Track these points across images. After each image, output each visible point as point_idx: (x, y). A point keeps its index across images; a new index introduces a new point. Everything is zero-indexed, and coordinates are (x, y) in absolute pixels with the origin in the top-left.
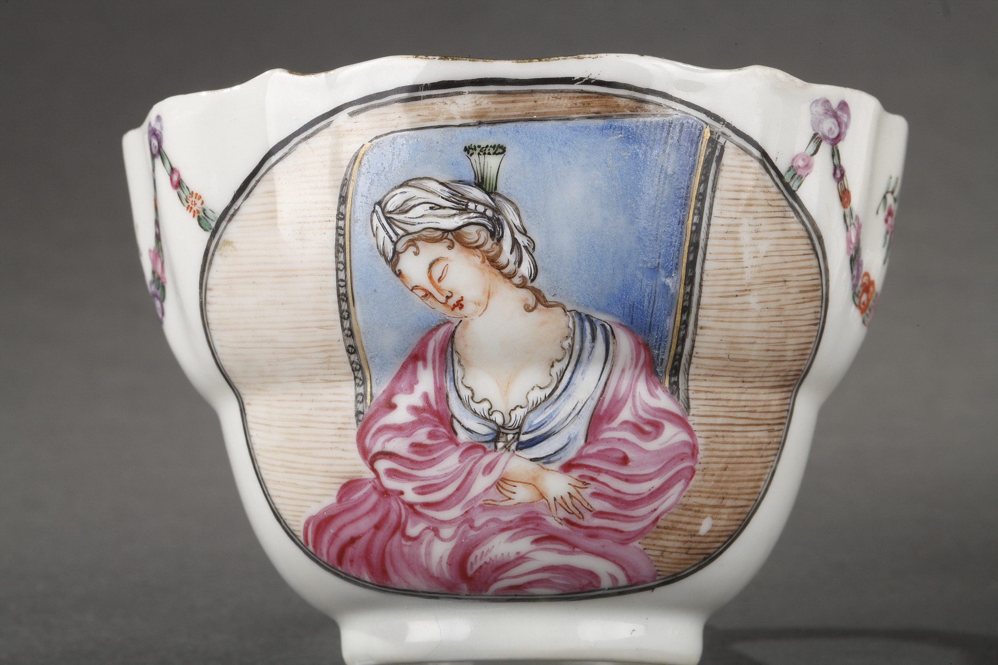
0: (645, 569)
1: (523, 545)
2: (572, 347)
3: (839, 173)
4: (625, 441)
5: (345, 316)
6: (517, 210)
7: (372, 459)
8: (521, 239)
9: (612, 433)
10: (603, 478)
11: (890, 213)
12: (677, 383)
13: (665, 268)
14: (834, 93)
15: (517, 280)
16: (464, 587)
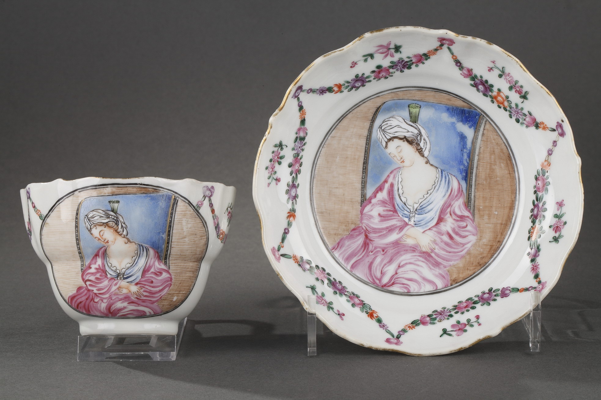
0: (159, 310)
1: (125, 304)
2: (137, 253)
3: (211, 205)
4: (152, 277)
5: (78, 244)
6: (122, 217)
7: (85, 282)
8: (124, 225)
9: (148, 275)
10: (146, 287)
11: (229, 213)
12: (166, 262)
13: (162, 233)
14: (209, 184)
15: (123, 236)
16: (110, 315)
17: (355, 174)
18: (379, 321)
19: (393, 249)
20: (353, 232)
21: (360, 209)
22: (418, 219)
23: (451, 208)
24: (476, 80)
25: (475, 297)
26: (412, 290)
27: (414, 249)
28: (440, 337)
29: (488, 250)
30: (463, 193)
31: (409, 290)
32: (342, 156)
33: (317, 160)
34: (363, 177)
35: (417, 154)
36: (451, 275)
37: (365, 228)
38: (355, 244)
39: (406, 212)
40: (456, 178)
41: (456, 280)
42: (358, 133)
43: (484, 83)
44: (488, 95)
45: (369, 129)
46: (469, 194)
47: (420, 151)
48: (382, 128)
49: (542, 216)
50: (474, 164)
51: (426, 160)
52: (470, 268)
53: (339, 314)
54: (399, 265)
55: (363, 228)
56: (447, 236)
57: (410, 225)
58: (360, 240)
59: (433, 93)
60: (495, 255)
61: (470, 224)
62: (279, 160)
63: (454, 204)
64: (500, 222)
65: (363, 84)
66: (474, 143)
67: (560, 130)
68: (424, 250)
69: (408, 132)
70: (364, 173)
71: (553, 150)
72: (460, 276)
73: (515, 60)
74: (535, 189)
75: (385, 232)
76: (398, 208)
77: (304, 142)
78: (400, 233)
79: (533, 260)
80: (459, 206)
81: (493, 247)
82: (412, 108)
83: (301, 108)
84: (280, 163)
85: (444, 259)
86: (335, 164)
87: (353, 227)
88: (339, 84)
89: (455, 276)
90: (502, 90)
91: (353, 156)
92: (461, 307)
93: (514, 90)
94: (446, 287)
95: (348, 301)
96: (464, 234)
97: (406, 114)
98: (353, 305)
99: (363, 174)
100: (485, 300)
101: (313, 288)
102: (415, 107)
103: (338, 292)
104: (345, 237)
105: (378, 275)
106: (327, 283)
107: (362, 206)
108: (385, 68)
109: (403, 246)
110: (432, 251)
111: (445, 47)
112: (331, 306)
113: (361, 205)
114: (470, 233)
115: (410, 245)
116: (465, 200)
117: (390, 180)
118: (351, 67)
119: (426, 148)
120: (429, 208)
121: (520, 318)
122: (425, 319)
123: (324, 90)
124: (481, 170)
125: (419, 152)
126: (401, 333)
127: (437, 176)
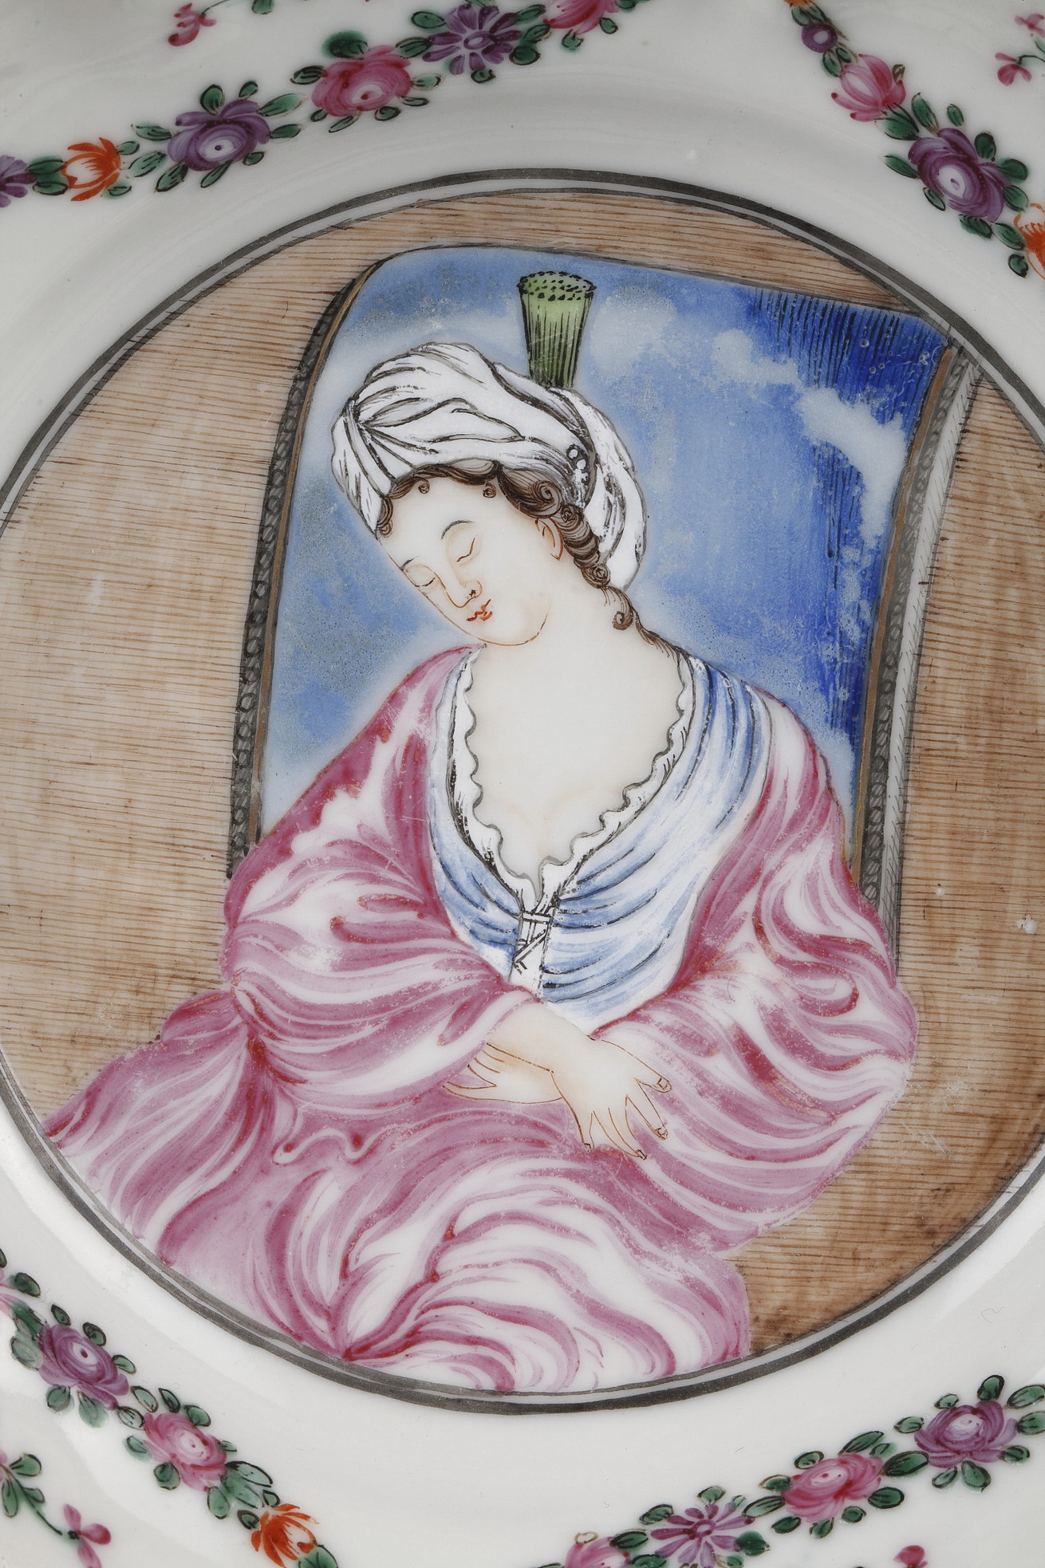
17: (196, 681)
19: (415, 1130)
20: (181, 1026)
21: (224, 892)
22: (565, 957)
23: (761, 894)
24: (924, 133)
25: (898, 1427)
26: (523, 1377)
27: (542, 1136)
29: (976, 1143)
30: (833, 807)
31: (505, 1375)
32: (124, 578)
34: (246, 703)
35: (569, 572)
36: (756, 1292)
37: (249, 1008)
38: (189, 1097)
39: (493, 914)
40: (797, 718)
41: (785, 1319)
42: (218, 440)
43: (971, 150)
44: (995, 228)
45: (285, 418)
46: (868, 812)
47: (585, 556)
48: (365, 415)
50: (901, 637)
51: (617, 605)
52: (871, 1251)
53: (74, 1535)
54: (450, 1228)
55: (238, 1007)
56: (738, 1058)
57: (521, 988)
58: (222, 1076)
59: (663, 214)
60: (1021, 1179)
61: (871, 986)
63: (780, 866)
65: (250, 144)
66: (902, 509)
68: (598, 1137)
69: (517, 437)
70: (251, 677)
72: (813, 1298)
75: (368, 1031)
76: (450, 887)
78: (456, 1036)
80: (811, 883)
81: (1006, 1128)
82: (541, 296)
85: (715, 1195)
86: (77, 623)
87: (179, 995)
88: (100, 145)
89: (778, 1297)
91: (185, 577)
92: (819, 1494)
94: (723, 1363)
95: (134, 1448)
96: (834, 1046)
98: (167, 1475)
99: (244, 681)
100: (958, 1452)
102: (558, 293)
103: (74, 1392)
104: (129, 1055)
105: (326, 1282)
106: (14, 1341)
107: (236, 871)
108: (384, 51)
109: (474, 1113)
110: (644, 1145)
112: (27, 1483)
113: (230, 866)
114: (868, 1045)
115: (516, 1110)
116: (848, 847)
117: (406, 723)
118: (174, 40)
119: (620, 534)
120: (634, 888)
122: (596, 1563)
123: (10, 180)
124: (940, 673)
125: (576, 557)
127: (685, 702)
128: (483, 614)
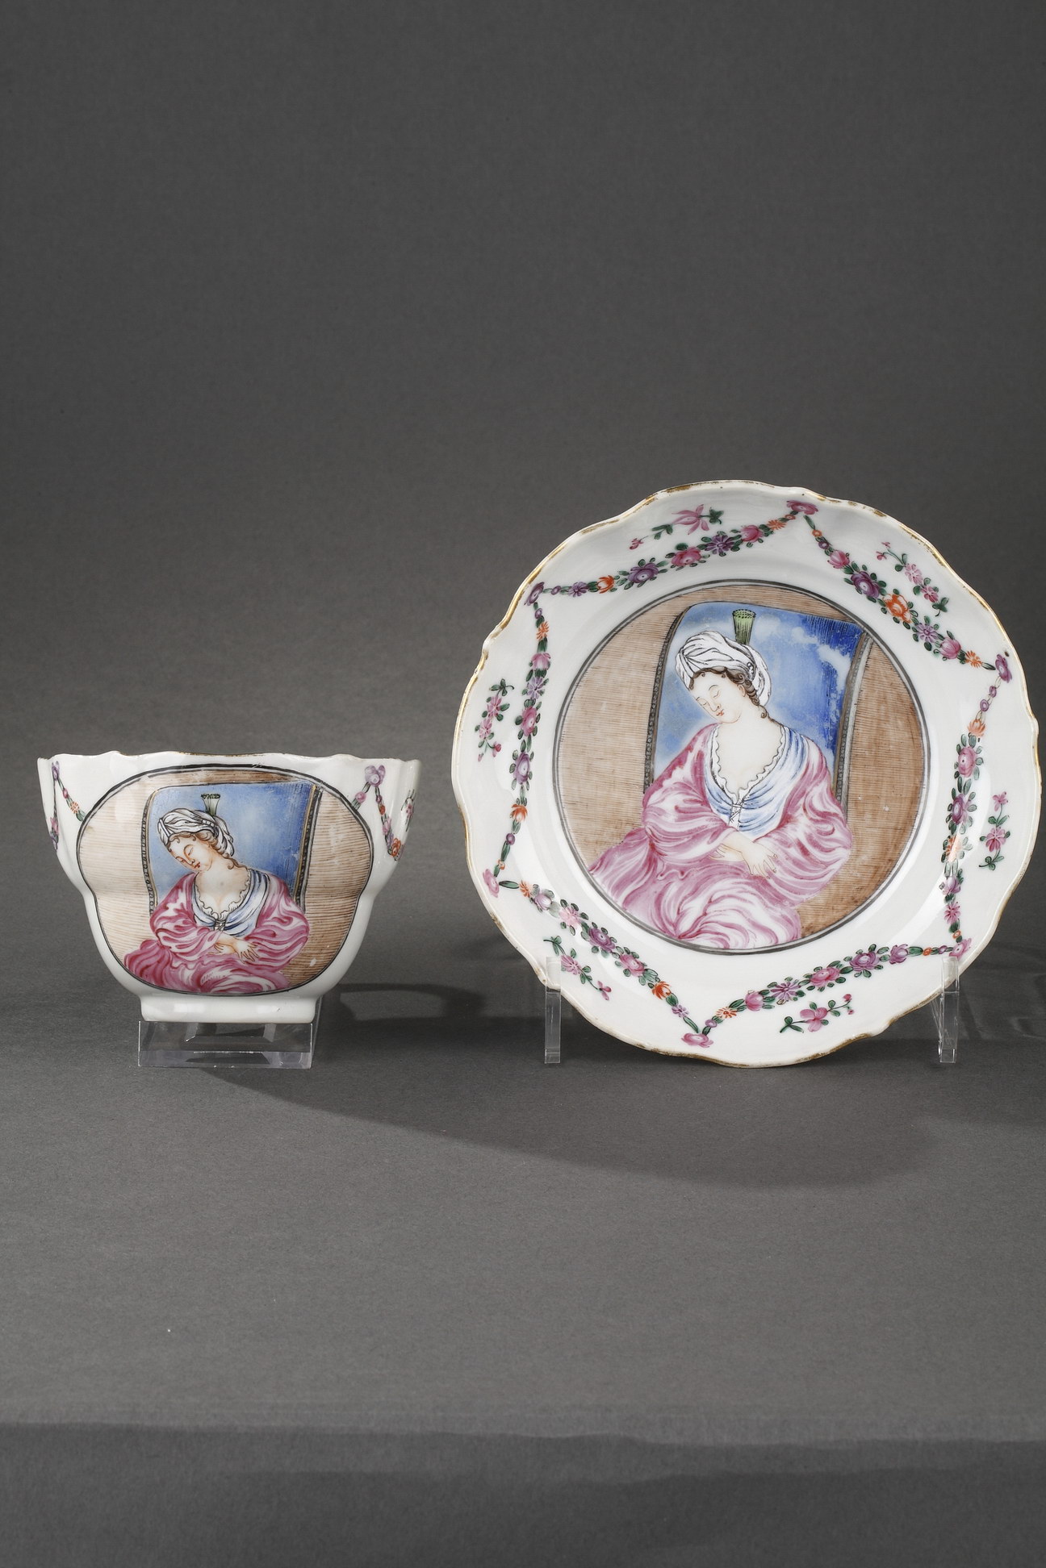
0: (284, 982)
1: (227, 972)
2: (250, 885)
3: (379, 799)
4: (274, 926)
5: (145, 867)
6: (225, 824)
7: (157, 933)
8: (227, 837)
9: (269, 923)
10: (264, 943)
11: (410, 807)
12: (299, 899)
13: (293, 850)
14: (376, 762)
15: (224, 855)
16: (199, 989)
17: (635, 734)
18: (673, 1001)
19: (700, 870)
20: (630, 838)
21: (643, 798)
22: (746, 818)
23: (806, 799)
24: (855, 572)
25: (845, 960)
26: (732, 945)
27: (739, 872)
28: (781, 1032)
29: (870, 874)
30: (828, 773)
31: (727, 944)
32: (613, 703)
33: (567, 709)
34: (649, 741)
35: (748, 700)
36: (803, 919)
37: (650, 833)
38: (632, 860)
39: (724, 805)
40: (817, 745)
41: (811, 927)
42: (641, 661)
43: (870, 578)
44: (877, 600)
45: (661, 654)
46: (838, 774)
47: (752, 695)
48: (685, 654)
49: (968, 818)
50: (849, 721)
51: (762, 711)
52: (838, 907)
53: (601, 989)
54: (711, 900)
55: (646, 833)
56: (798, 848)
57: (732, 827)
58: (642, 853)
59: (777, 592)
61: (839, 827)
62: (500, 712)
63: (811, 790)
64: (892, 825)
65: (653, 575)
66: (849, 682)
67: (1003, 670)
68: (755, 872)
69: (732, 660)
70: (651, 732)
71: (989, 702)
72: (820, 921)
73: (925, 544)
74: (957, 770)
75: (686, 840)
76: (711, 796)
77: (544, 680)
78: (712, 842)
79: (948, 898)
80: (821, 796)
81: (879, 870)
83: (540, 620)
84: (500, 718)
85: (791, 890)
86: (598, 716)
87: (629, 829)
88: (609, 577)
89: (809, 921)
90: (902, 592)
91: (631, 703)
92: (820, 979)
93: (922, 594)
94: (793, 940)
95: (617, 964)
96: (827, 845)
97: (728, 627)
98: (627, 972)
99: (649, 734)
100: (863, 967)
101: (556, 942)
103: (599, 948)
104: (614, 847)
106: (582, 932)
107: (646, 792)
108: (693, 548)
109: (718, 865)
110: (770, 875)
111: (801, 516)
112: (587, 974)
113: (645, 790)
114: (839, 845)
115: (730, 864)
117: (697, 747)
118: (631, 548)
119: (763, 689)
120: (766, 797)
121: (922, 1003)
122: (754, 999)
123: (582, 588)
124: (860, 731)
125: (750, 696)
126: (711, 1024)
127: (783, 740)
128: (721, 713)
